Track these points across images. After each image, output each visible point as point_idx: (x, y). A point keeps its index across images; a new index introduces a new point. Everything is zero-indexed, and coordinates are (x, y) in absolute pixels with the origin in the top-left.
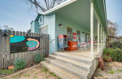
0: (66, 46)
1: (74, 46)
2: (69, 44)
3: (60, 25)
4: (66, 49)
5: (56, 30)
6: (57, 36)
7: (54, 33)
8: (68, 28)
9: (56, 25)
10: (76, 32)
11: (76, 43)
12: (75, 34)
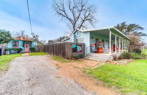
0: (96, 50)
1: (101, 50)
2: (98, 49)
3: (92, 38)
4: (96, 52)
5: (90, 41)
6: (91, 44)
7: (89, 43)
8: (96, 39)
9: (90, 38)
10: (101, 41)
11: (102, 49)
12: (100, 42)
